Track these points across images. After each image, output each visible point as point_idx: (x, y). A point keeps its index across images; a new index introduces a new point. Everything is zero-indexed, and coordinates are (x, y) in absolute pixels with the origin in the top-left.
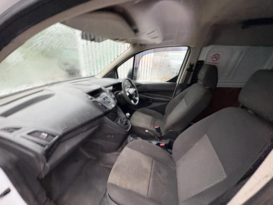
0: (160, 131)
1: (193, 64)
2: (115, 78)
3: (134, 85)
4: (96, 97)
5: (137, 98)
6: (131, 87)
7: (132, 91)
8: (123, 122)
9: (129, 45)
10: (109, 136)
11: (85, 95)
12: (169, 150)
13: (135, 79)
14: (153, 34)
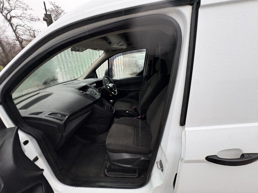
0: (137, 110)
1: (152, 60)
2: (95, 78)
3: (112, 81)
4: (86, 91)
5: (116, 91)
6: (109, 83)
7: (111, 85)
8: (108, 108)
9: (103, 51)
10: (99, 120)
11: (77, 90)
12: (145, 120)
13: (112, 77)
14: (120, 43)
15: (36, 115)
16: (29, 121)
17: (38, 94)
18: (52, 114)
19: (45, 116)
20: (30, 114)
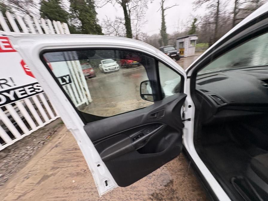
15: (203, 92)
16: (198, 94)
17: (217, 75)
18: (214, 96)
19: (209, 95)
20: (201, 90)
